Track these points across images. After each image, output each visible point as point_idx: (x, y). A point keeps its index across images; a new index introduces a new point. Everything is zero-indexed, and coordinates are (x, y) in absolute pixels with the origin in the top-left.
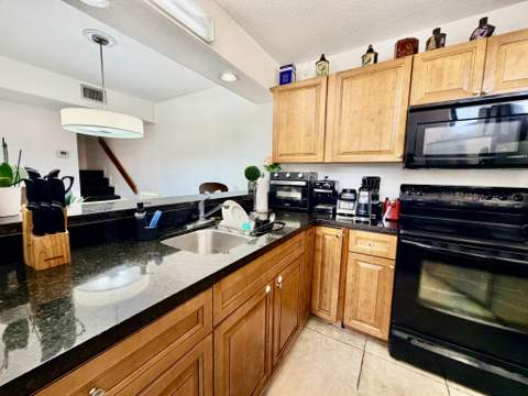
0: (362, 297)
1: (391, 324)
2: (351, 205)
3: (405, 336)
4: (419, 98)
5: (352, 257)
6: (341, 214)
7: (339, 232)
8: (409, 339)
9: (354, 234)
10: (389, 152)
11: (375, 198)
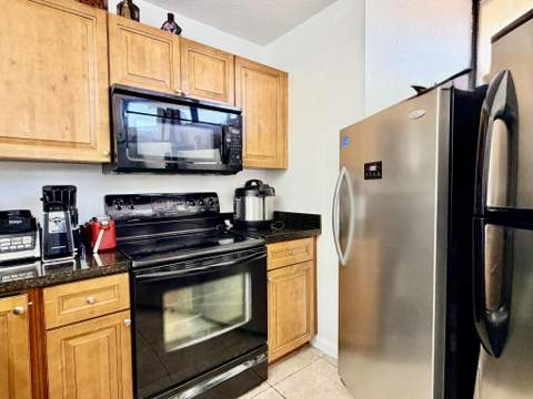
10: (88, 146)
11: (75, 219)
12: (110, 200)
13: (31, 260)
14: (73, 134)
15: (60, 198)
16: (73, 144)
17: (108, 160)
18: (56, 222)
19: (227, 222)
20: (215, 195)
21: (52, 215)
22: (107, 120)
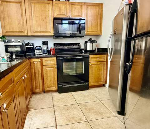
0: (49, 79)
1: (58, 83)
2: (40, 51)
3: (61, 85)
4: (56, 15)
5: (44, 67)
6: (37, 55)
7: (39, 60)
8: (63, 86)
9: (44, 59)
10: (50, 32)
11: (48, 48)
12: (55, 44)
13: (41, 55)
14: (47, 30)
15: (45, 43)
16: (47, 32)
17: (53, 35)
18: (45, 48)
19: (83, 51)
20: (79, 43)
21: (44, 46)
22: (53, 26)
